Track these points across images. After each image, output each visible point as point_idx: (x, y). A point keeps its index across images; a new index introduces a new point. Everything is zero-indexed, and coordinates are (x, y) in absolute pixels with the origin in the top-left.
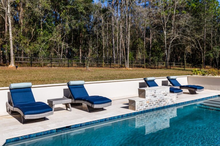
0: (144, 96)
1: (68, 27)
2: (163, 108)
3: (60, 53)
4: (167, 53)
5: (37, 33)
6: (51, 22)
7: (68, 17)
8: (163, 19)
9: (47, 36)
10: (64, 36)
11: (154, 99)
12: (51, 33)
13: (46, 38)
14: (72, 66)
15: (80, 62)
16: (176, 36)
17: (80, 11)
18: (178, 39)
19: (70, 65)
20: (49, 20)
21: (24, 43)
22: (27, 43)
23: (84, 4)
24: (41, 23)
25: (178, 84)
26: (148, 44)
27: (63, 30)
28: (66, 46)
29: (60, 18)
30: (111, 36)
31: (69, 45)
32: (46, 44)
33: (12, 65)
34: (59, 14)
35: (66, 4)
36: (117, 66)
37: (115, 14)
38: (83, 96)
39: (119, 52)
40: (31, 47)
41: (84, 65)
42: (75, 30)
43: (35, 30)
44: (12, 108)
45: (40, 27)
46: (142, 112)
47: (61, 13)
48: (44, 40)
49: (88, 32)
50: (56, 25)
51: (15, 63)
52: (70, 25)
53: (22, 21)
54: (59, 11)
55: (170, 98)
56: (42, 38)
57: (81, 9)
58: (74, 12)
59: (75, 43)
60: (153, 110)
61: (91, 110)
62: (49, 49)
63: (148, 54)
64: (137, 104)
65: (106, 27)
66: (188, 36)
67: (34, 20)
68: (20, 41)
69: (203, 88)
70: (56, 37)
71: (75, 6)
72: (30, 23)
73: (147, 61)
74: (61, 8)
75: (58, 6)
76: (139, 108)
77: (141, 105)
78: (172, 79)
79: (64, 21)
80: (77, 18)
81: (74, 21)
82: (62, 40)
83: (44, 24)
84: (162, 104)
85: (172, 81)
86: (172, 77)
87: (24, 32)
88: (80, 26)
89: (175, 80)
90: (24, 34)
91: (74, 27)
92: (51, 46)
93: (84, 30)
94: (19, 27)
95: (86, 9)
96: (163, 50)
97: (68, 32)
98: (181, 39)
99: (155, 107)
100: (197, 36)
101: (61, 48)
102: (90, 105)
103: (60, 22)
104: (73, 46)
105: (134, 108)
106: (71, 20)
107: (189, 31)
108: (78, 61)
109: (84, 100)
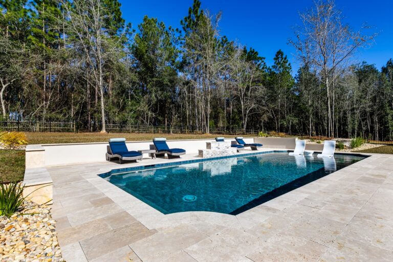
0: (210, 148)
1: (155, 98)
2: (226, 157)
3: (147, 121)
4: (245, 122)
5: (125, 104)
6: (138, 93)
7: (154, 88)
8: (240, 90)
9: (135, 105)
10: (151, 106)
11: (219, 150)
12: (139, 103)
13: (134, 108)
14: (158, 132)
15: (166, 129)
16: (253, 106)
17: (165, 83)
18: (255, 108)
19: (156, 132)
20: (137, 91)
21: (113, 112)
22: (116, 112)
23: (168, 77)
24: (129, 94)
25: (243, 142)
26: (228, 113)
27: (150, 101)
28: (152, 115)
29: (147, 89)
30: (194, 106)
31: (155, 114)
32: (134, 113)
33: (104, 131)
34: (145, 85)
35: (152, 77)
36: (199, 132)
37: (197, 86)
38: (165, 149)
39: (202, 121)
40: (120, 116)
41: (169, 132)
42: (160, 101)
43: (124, 100)
44: (111, 156)
45: (128, 98)
46: (208, 159)
47: (147, 85)
48: (132, 110)
49: (173, 103)
50: (143, 96)
51: (106, 130)
52: (156, 96)
53: (111, 93)
54: (146, 83)
55: (231, 150)
56: (131, 108)
57: (166, 81)
58: (160, 85)
59: (161, 112)
60: (217, 158)
61: (170, 157)
62: (137, 118)
63: (229, 123)
64: (204, 153)
65: (189, 98)
66: (263, 106)
67: (123, 91)
68: (110, 110)
69: (262, 145)
70: (143, 107)
71: (161, 79)
72: (119, 93)
73: (228, 128)
74: (148, 81)
75: (145, 79)
76: (205, 156)
77: (208, 154)
78: (239, 139)
79: (151, 93)
80: (162, 90)
81: (160, 92)
82: (149, 110)
83: (132, 95)
84: (225, 155)
85: (239, 141)
86: (239, 138)
87: (113, 102)
88: (165, 97)
89: (241, 140)
90: (113, 103)
91: (159, 98)
92: (139, 116)
93: (169, 101)
94: (109, 98)
95: (171, 81)
96: (241, 119)
97: (154, 102)
98: (258, 108)
99: (219, 156)
101: (147, 117)
102: (169, 153)
103: (147, 93)
104: (159, 115)
105: (202, 156)
106: (158, 91)
107: (264, 102)
108: (164, 128)
109: (165, 150)
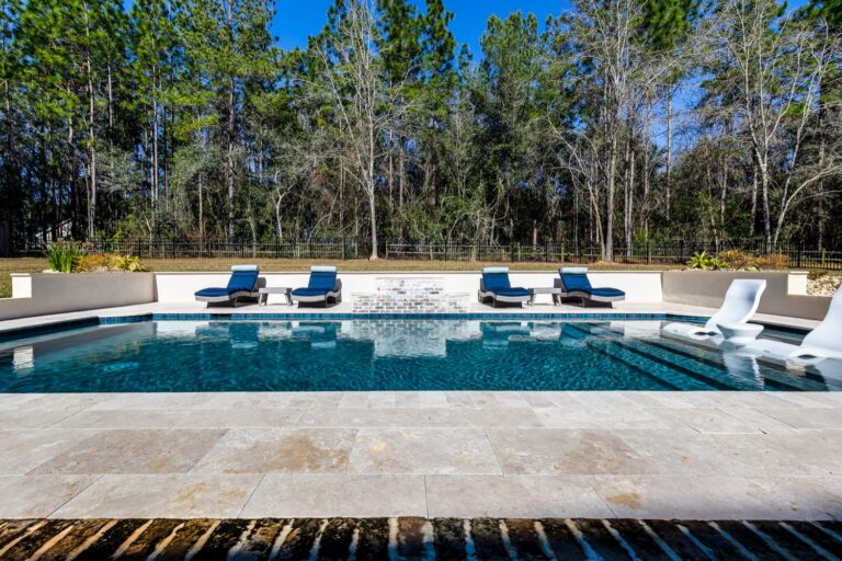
1: (502, 187)
2: (428, 317)
11: (403, 297)
55: (448, 299)
60: (396, 316)
76: (359, 308)
77: (365, 304)
82: (492, 213)
84: (425, 309)
86: (566, 270)
89: (580, 276)
99: (402, 311)
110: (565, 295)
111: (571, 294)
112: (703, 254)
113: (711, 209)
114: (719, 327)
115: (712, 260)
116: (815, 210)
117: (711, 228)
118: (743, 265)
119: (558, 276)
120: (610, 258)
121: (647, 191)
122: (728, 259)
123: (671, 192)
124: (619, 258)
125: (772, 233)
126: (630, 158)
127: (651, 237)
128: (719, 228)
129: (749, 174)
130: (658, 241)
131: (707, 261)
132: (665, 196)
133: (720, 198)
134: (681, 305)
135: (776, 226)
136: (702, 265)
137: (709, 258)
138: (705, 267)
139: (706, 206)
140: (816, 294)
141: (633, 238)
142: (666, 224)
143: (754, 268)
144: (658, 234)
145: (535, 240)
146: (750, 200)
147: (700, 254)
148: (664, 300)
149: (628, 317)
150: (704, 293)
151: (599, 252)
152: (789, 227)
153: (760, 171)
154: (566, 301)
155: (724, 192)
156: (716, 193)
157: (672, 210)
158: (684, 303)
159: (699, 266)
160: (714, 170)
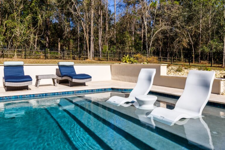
100: (187, 28)
110: (60, 79)
111: (64, 78)
112: (127, 56)
113: (129, 39)
114: (136, 99)
115: (131, 59)
116: (159, 42)
117: (129, 47)
118: (143, 61)
119: (57, 67)
120: (91, 58)
121: (107, 29)
122: (137, 59)
123: (116, 31)
124: (96, 58)
125: (148, 49)
126: (100, 13)
127: (109, 49)
128: (132, 46)
129: (141, 27)
130: (111, 51)
131: (129, 59)
132: (114, 32)
133: (132, 35)
134: (119, 81)
135: (150, 47)
136: (127, 61)
137: (130, 58)
138: (128, 62)
139: (128, 38)
140: (170, 75)
141: (102, 49)
142: (114, 44)
143: (146, 63)
144: (112, 49)
145: (59, 48)
146: (141, 37)
147: (126, 56)
148: (112, 79)
149: (92, 91)
150: (128, 75)
151: (87, 55)
152: (153, 48)
153: (144, 25)
154: (61, 82)
155: (133, 33)
156: (131, 33)
157: (117, 39)
158: (120, 80)
159: (126, 62)
160: (130, 24)
